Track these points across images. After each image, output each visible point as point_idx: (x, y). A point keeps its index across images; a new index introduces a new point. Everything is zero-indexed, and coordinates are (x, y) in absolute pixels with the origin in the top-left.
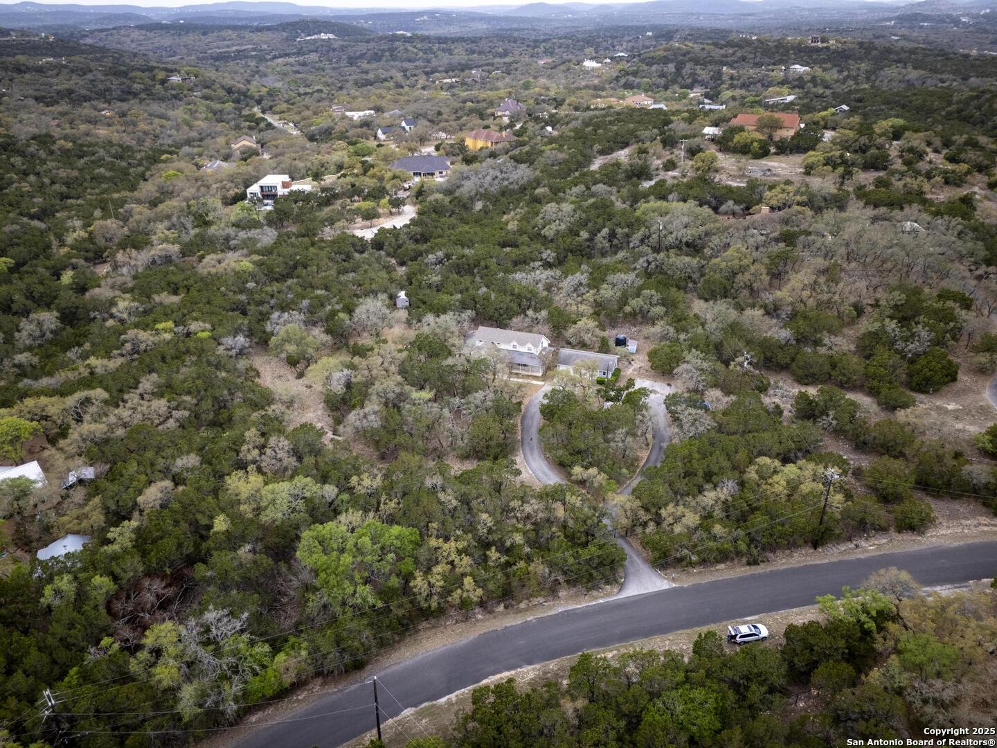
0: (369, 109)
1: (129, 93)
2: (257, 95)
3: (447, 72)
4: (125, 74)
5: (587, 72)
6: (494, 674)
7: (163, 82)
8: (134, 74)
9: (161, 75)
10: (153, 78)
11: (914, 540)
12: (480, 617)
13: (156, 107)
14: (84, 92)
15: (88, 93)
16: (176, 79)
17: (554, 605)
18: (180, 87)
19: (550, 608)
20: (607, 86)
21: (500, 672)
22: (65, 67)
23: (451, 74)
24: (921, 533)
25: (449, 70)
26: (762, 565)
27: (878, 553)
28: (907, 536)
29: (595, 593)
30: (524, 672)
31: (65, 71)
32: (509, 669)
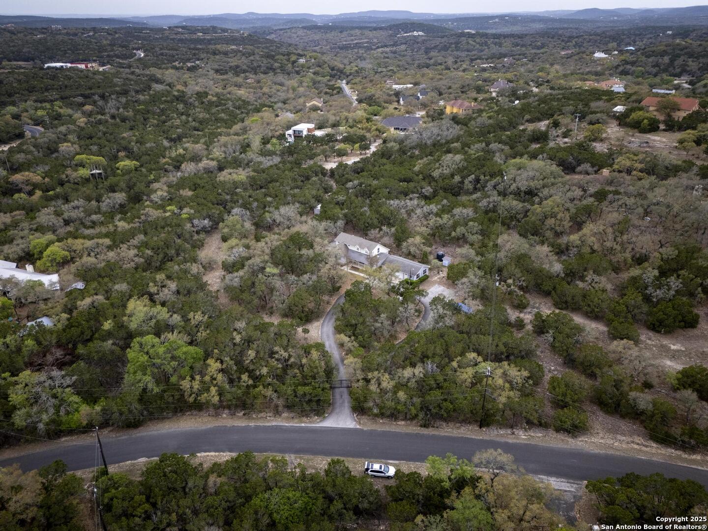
0: (411, 84)
1: (271, 69)
2: (348, 72)
3: (487, 59)
4: (272, 57)
5: (595, 61)
6: (205, 451)
7: (294, 62)
8: (277, 57)
9: (293, 58)
10: (288, 60)
11: (563, 440)
12: (225, 415)
13: (280, 78)
14: (245, 67)
15: (247, 68)
16: (302, 61)
17: (272, 420)
18: (303, 66)
19: (269, 421)
20: (606, 72)
21: (210, 451)
22: (240, 51)
23: (490, 60)
24: (574, 437)
25: (492, 57)
26: (431, 429)
27: (526, 442)
28: (561, 436)
29: (305, 419)
30: (223, 456)
31: (239, 54)
32: (215, 452)
